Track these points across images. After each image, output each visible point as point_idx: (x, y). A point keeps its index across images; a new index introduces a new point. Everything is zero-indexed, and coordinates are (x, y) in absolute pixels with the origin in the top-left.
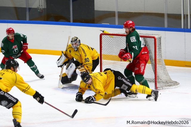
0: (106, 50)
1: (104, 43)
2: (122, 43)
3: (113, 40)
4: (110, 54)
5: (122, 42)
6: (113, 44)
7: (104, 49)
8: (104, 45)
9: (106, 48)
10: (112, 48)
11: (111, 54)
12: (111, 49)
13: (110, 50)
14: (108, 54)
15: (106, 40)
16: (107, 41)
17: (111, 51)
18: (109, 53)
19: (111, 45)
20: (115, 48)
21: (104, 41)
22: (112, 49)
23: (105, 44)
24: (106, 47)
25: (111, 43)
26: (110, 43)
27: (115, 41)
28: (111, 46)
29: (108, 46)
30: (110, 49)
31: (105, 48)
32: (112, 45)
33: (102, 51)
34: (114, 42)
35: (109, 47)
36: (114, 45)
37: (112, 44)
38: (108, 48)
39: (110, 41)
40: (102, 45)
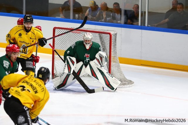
0: (59, 45)
3: (67, 35)
6: (67, 39)
7: (57, 43)
8: (57, 39)
9: (59, 43)
12: (64, 44)
18: (61, 48)
20: (68, 44)
22: (66, 44)
24: (59, 41)
25: (65, 37)
26: (63, 37)
28: (65, 41)
29: (61, 41)
30: (63, 44)
31: (58, 42)
32: (66, 40)
33: (55, 45)
34: (67, 37)
35: (62, 42)
36: (67, 41)
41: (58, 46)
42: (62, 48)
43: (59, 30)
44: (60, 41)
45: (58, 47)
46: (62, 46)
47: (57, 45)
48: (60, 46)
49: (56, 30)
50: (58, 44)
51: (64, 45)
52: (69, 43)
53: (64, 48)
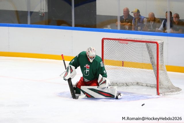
0: (108, 55)
1: (106, 47)
2: (125, 49)
3: (115, 45)
4: (112, 59)
5: (124, 47)
9: (108, 53)
10: (114, 53)
11: (113, 59)
12: (113, 54)
15: (108, 45)
16: (109, 46)
17: (112, 56)
18: (110, 58)
19: (113, 50)
20: (116, 54)
21: (106, 45)
23: (107, 48)
25: (113, 48)
26: (111, 47)
27: (117, 46)
30: (111, 53)
31: (106, 53)
32: (114, 50)
33: (104, 55)
34: (116, 47)
35: (111, 52)
39: (112, 46)
40: (104, 49)
41: (107, 56)
42: (111, 57)
43: (108, 41)
44: (109, 51)
45: (107, 58)
46: (111, 56)
47: (106, 55)
48: (109, 56)
49: (104, 41)
50: (107, 54)
51: (113, 55)
53: (113, 58)
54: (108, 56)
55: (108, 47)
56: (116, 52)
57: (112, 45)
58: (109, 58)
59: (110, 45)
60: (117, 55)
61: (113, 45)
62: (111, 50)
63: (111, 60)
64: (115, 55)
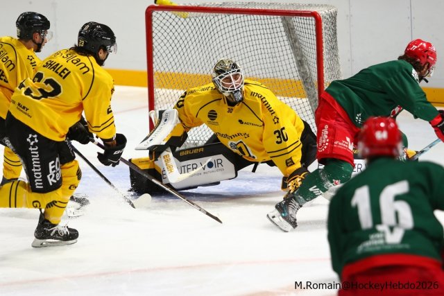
0: (166, 59)
1: (159, 34)
2: (217, 36)
3: (187, 27)
4: (179, 69)
5: (215, 31)
6: (188, 39)
7: (159, 54)
8: (159, 41)
9: (167, 52)
10: (184, 50)
11: (184, 70)
12: (182, 54)
13: (179, 57)
14: (172, 71)
15: (165, 28)
16: (168, 31)
17: (181, 61)
18: (175, 68)
19: (181, 42)
20: (193, 52)
21: (159, 28)
22: (186, 54)
23: (163, 38)
24: (165, 48)
25: (182, 34)
26: (176, 34)
27: (192, 28)
28: (183, 46)
29: (173, 45)
30: (177, 53)
31: (162, 51)
32: (186, 42)
33: (154, 60)
34: (190, 31)
35: (175, 49)
36: (190, 43)
37: (184, 38)
38: (172, 52)
39: (179, 31)
40: (154, 41)
41: (163, 62)
42: (178, 65)
43: (164, 15)
44: (168, 45)
45: (165, 66)
46: (176, 60)
47: (161, 58)
48: (171, 60)
49: (154, 14)
50: (164, 55)
51: (183, 58)
52: (196, 49)
53: (182, 66)
54: (168, 62)
55: (165, 34)
56: (192, 48)
57: (177, 27)
58: (170, 67)
59: (171, 27)
60: (194, 57)
61: (182, 27)
62: (176, 41)
63: (176, 72)
64: (190, 56)
